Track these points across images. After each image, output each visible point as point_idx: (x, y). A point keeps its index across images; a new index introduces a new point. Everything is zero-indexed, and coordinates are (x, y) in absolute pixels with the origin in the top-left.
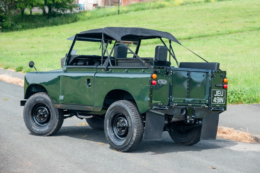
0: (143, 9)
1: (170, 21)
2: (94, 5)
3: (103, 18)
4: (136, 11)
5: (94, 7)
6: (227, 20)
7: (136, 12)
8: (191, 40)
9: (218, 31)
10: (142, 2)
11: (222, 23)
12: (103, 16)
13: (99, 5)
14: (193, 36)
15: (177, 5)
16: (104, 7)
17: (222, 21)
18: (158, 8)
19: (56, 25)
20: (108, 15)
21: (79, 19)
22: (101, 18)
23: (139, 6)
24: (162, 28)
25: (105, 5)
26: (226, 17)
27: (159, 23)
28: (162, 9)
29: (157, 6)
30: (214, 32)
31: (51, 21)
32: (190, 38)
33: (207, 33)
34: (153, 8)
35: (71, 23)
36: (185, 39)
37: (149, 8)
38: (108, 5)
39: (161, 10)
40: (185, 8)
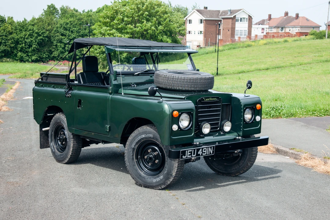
0: (234, 48)
1: (254, 56)
2: (197, 46)
3: (204, 55)
4: (229, 49)
5: (198, 48)
6: (299, 55)
7: (229, 51)
8: (268, 70)
9: (291, 63)
10: (234, 43)
11: (295, 57)
12: (203, 54)
13: (201, 46)
14: (270, 67)
15: (261, 45)
16: (205, 48)
17: (296, 56)
18: (246, 47)
19: (168, 61)
20: (207, 53)
21: (185, 57)
22: (202, 56)
23: (231, 46)
24: (247, 61)
25: (206, 46)
26: (299, 53)
27: (245, 58)
28: (249, 47)
29: (245, 45)
30: (288, 64)
31: (165, 59)
32: (267, 69)
33: (282, 65)
34: (242, 47)
35: (179, 60)
36: (264, 70)
37: (239, 47)
38: (208, 46)
39: (249, 49)
40: (267, 46)
